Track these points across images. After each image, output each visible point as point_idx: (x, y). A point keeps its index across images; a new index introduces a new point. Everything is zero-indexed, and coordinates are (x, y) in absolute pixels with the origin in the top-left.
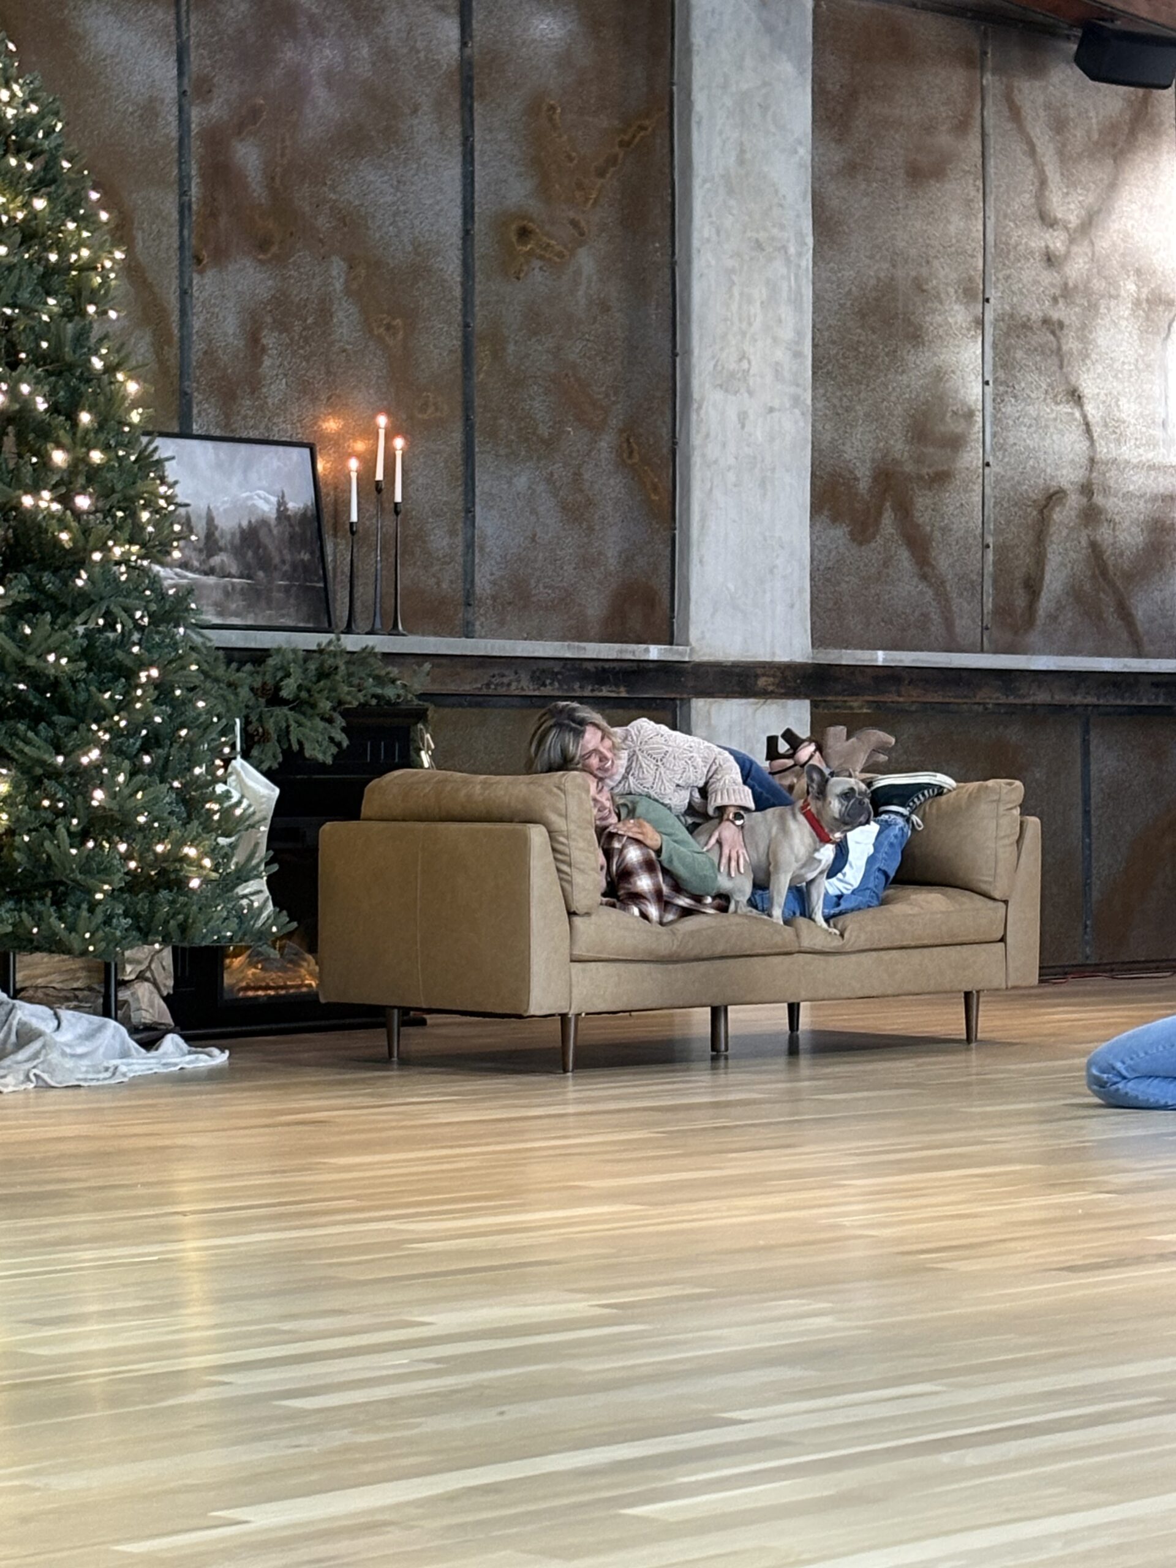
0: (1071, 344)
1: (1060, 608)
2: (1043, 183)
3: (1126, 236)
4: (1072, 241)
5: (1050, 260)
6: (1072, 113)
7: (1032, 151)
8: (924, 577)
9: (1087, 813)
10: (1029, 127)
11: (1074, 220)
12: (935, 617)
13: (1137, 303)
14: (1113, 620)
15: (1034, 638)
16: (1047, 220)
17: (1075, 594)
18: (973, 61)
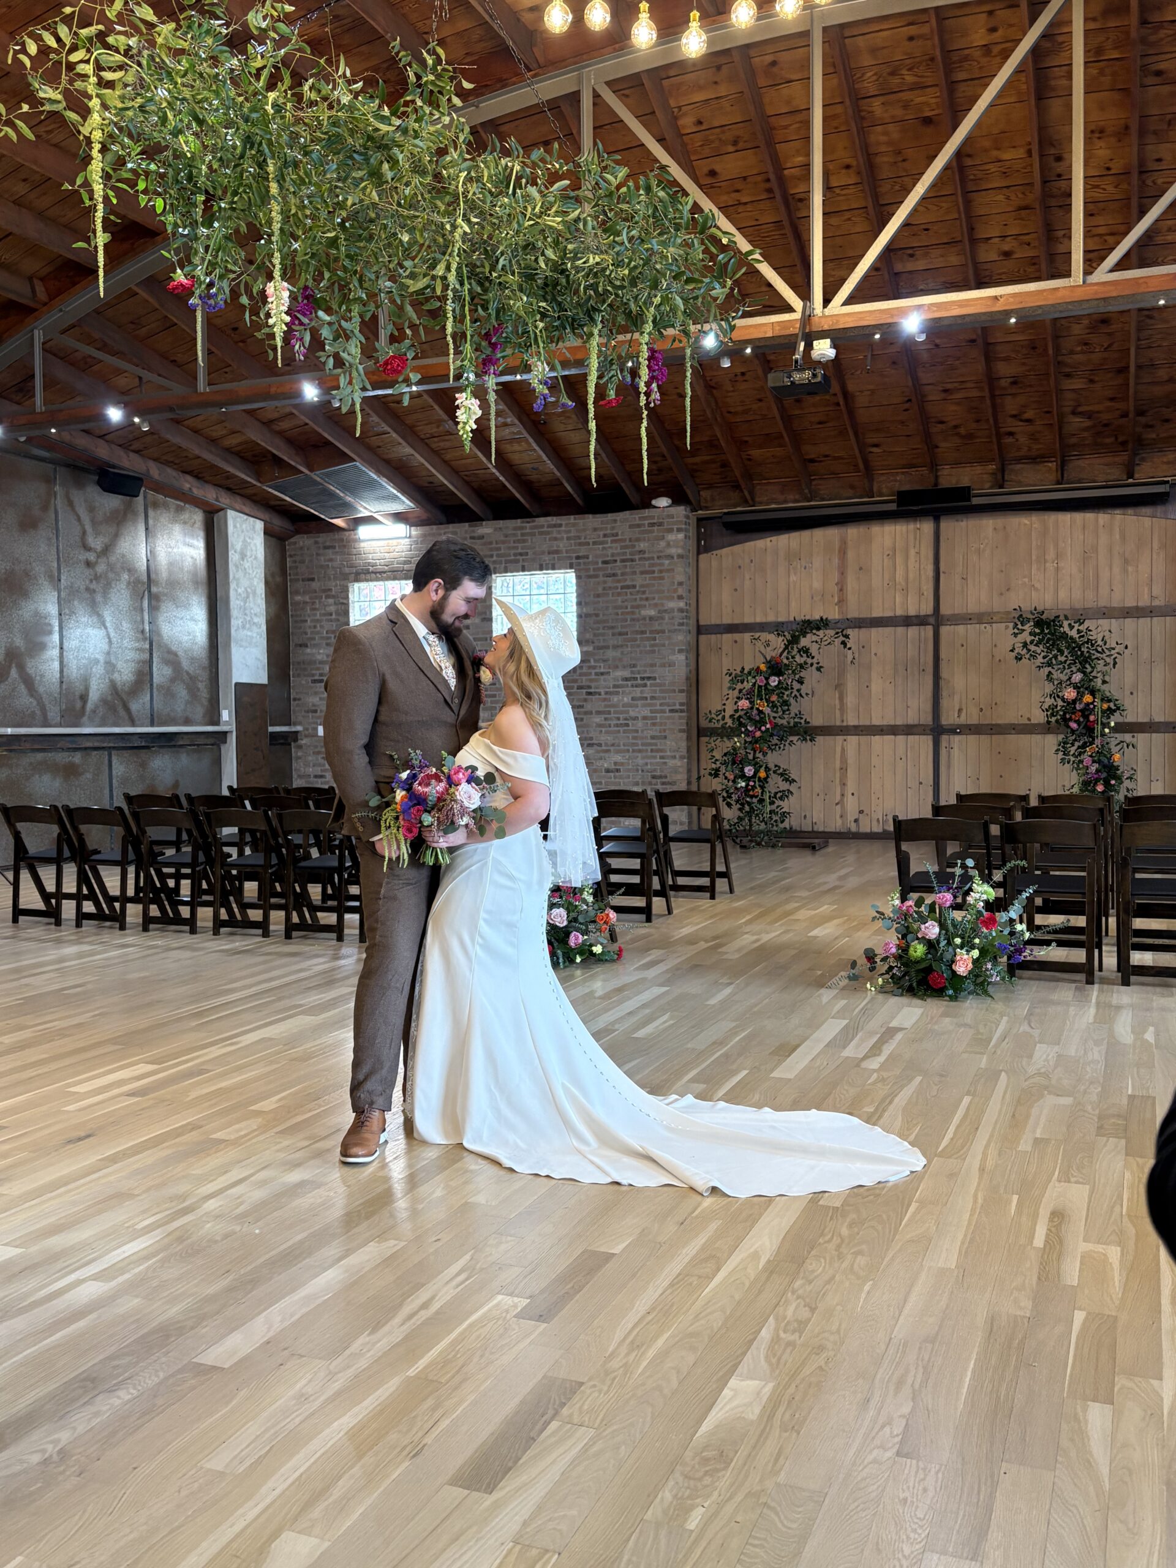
0: (99, 598)
1: (97, 707)
2: (84, 533)
3: (123, 556)
4: (98, 557)
5: (88, 564)
6: (97, 504)
7: (79, 519)
8: (32, 696)
9: (111, 791)
10: (77, 509)
11: (99, 548)
12: (38, 712)
13: (129, 583)
14: (122, 712)
15: (85, 719)
16: (87, 548)
17: (104, 701)
18: (49, 480)
